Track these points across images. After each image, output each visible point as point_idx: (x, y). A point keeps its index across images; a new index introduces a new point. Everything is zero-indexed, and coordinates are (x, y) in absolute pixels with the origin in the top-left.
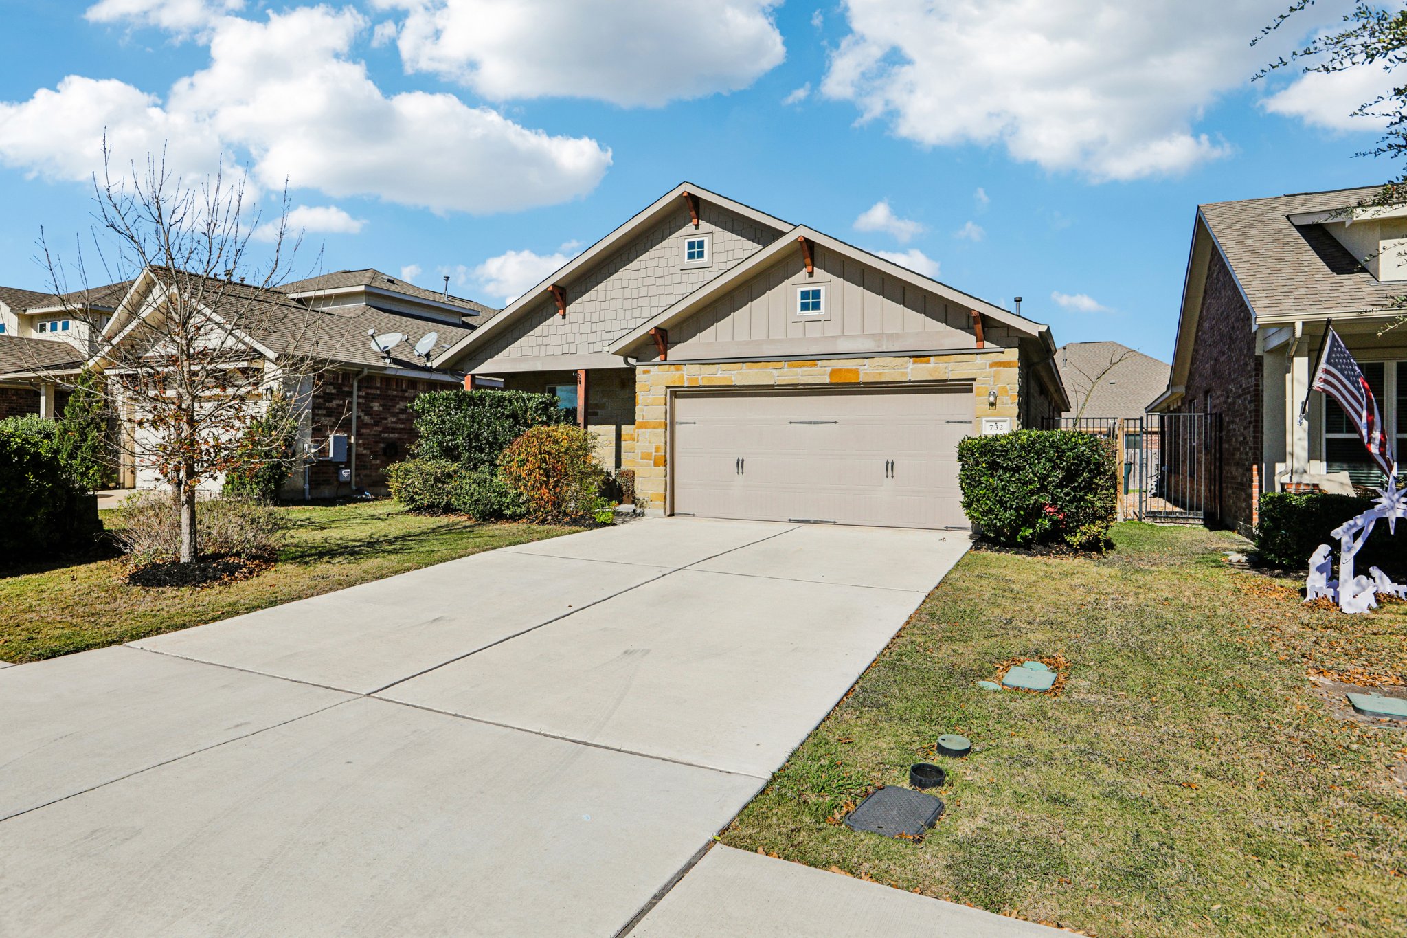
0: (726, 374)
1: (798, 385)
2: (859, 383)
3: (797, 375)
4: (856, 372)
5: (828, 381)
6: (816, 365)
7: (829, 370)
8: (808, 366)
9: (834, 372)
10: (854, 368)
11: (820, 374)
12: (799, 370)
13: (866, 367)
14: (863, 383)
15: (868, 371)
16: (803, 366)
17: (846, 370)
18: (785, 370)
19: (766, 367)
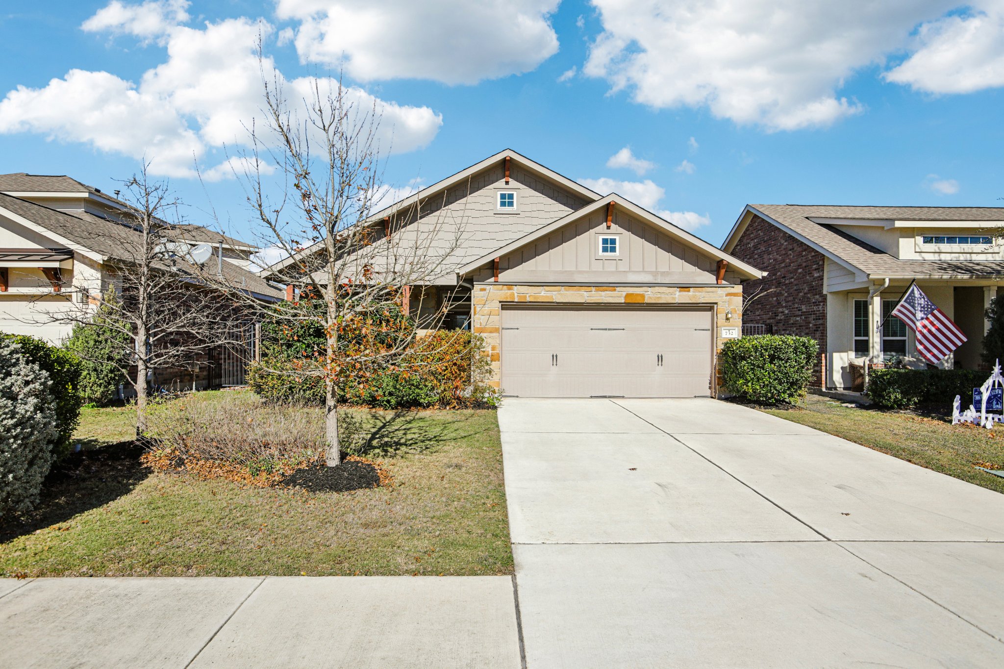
0: (549, 294)
1: (601, 303)
2: (644, 304)
3: (602, 296)
4: (643, 296)
5: (623, 301)
6: (615, 290)
7: (624, 294)
8: (610, 291)
9: (627, 295)
10: (642, 293)
11: (618, 296)
12: (603, 293)
13: (649, 293)
14: (647, 304)
15: (651, 296)
16: (606, 290)
17: (636, 294)
18: (593, 292)
19: (579, 290)
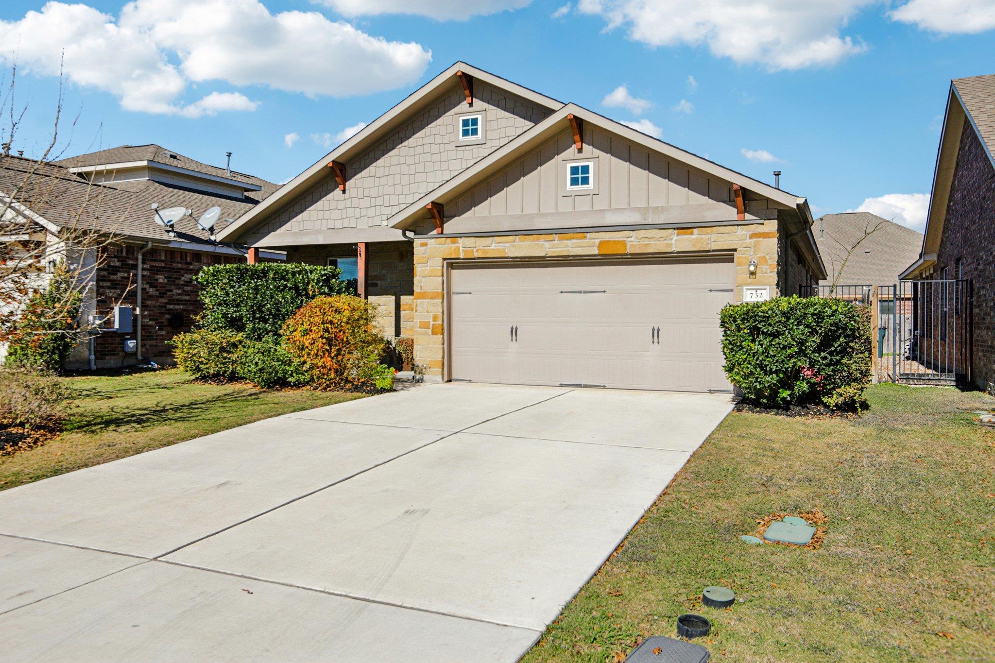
0: (500, 246)
1: (568, 256)
2: (626, 254)
3: (567, 246)
4: (624, 244)
5: (596, 252)
6: (585, 237)
7: (597, 242)
8: (578, 238)
9: (602, 244)
10: (621, 239)
11: (589, 246)
12: (569, 242)
13: (632, 239)
14: (630, 254)
15: (634, 243)
16: (573, 238)
17: (613, 241)
18: (556, 242)
19: (538, 240)
